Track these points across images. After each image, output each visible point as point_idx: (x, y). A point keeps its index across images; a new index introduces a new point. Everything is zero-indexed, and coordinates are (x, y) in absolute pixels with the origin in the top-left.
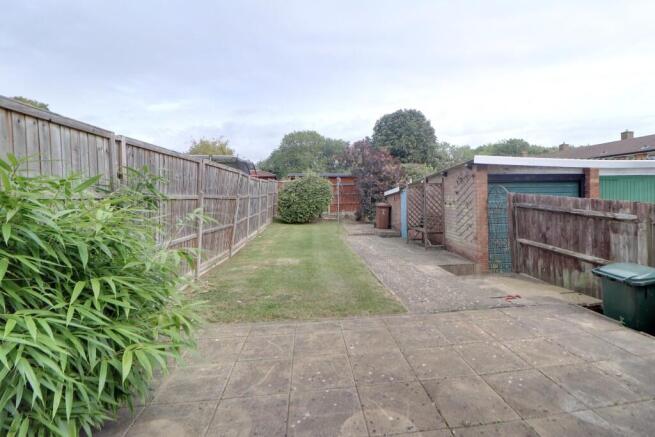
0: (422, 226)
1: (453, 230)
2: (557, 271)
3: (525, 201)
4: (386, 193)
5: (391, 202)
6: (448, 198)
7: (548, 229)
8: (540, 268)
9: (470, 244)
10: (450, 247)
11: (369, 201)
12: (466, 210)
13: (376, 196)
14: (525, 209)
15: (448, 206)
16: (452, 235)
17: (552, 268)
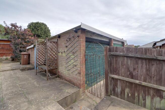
0: (45, 65)
1: (64, 67)
2: (141, 97)
3: (116, 51)
4: (27, 48)
5: (30, 52)
6: (61, 50)
7: (134, 69)
8: (126, 94)
9: (75, 76)
10: (62, 76)
11: (18, 51)
12: (73, 57)
13: (22, 49)
14: (117, 56)
15: (60, 54)
16: (63, 70)
17: (136, 94)
